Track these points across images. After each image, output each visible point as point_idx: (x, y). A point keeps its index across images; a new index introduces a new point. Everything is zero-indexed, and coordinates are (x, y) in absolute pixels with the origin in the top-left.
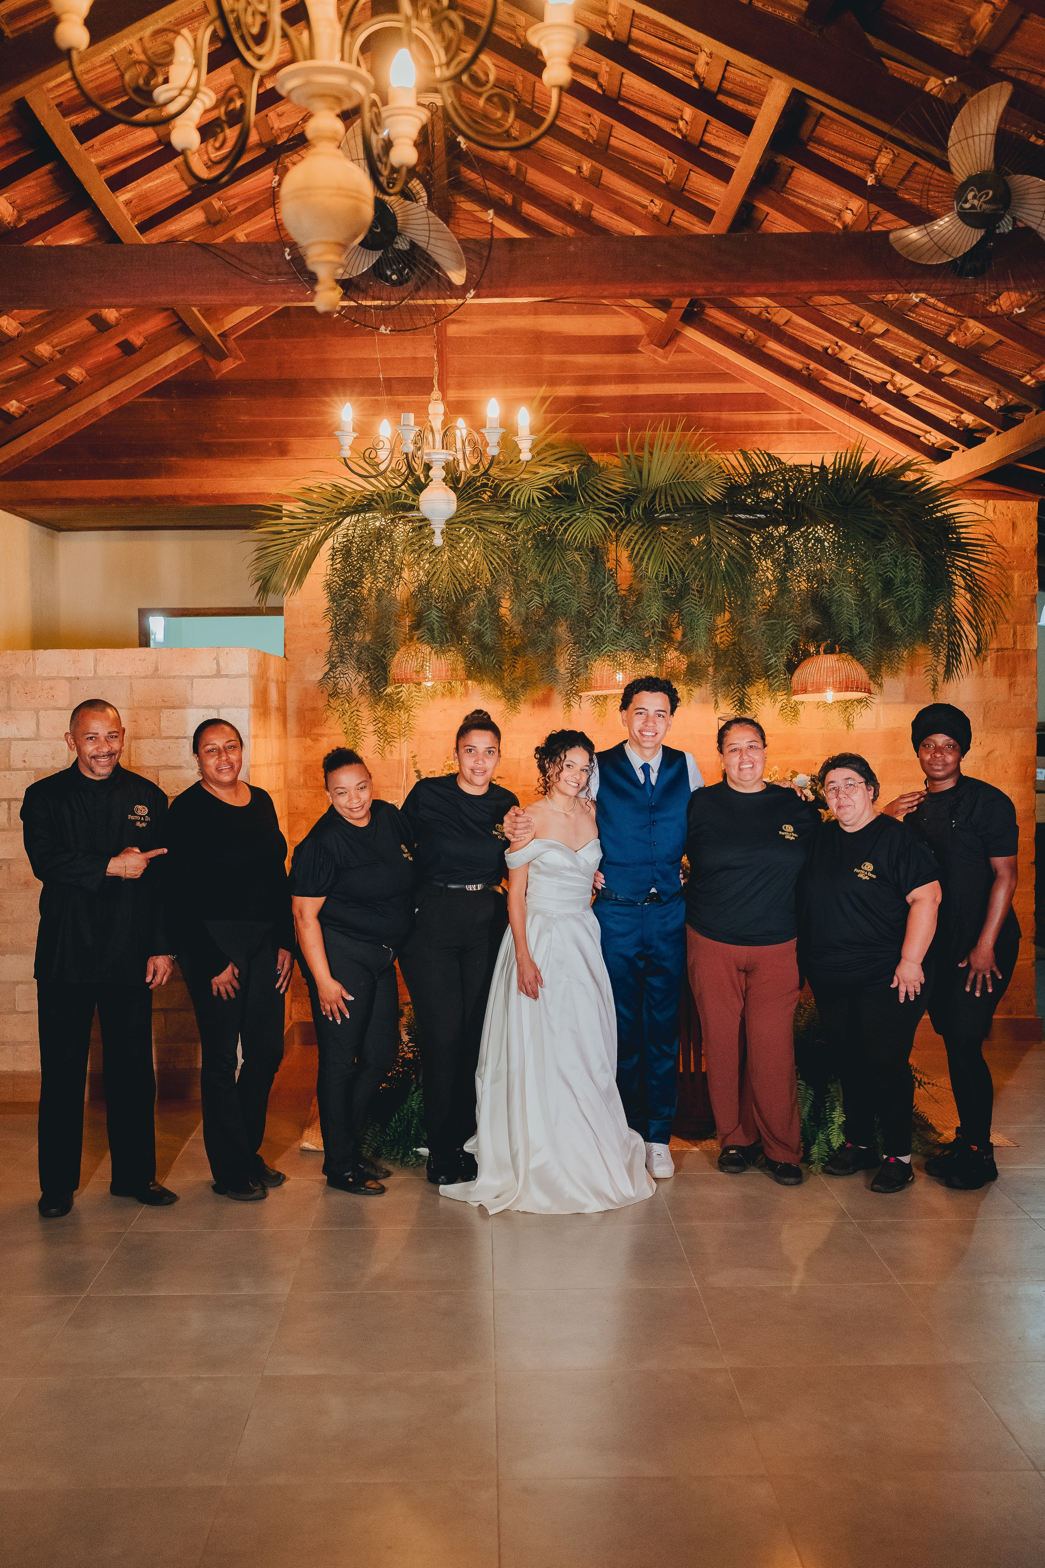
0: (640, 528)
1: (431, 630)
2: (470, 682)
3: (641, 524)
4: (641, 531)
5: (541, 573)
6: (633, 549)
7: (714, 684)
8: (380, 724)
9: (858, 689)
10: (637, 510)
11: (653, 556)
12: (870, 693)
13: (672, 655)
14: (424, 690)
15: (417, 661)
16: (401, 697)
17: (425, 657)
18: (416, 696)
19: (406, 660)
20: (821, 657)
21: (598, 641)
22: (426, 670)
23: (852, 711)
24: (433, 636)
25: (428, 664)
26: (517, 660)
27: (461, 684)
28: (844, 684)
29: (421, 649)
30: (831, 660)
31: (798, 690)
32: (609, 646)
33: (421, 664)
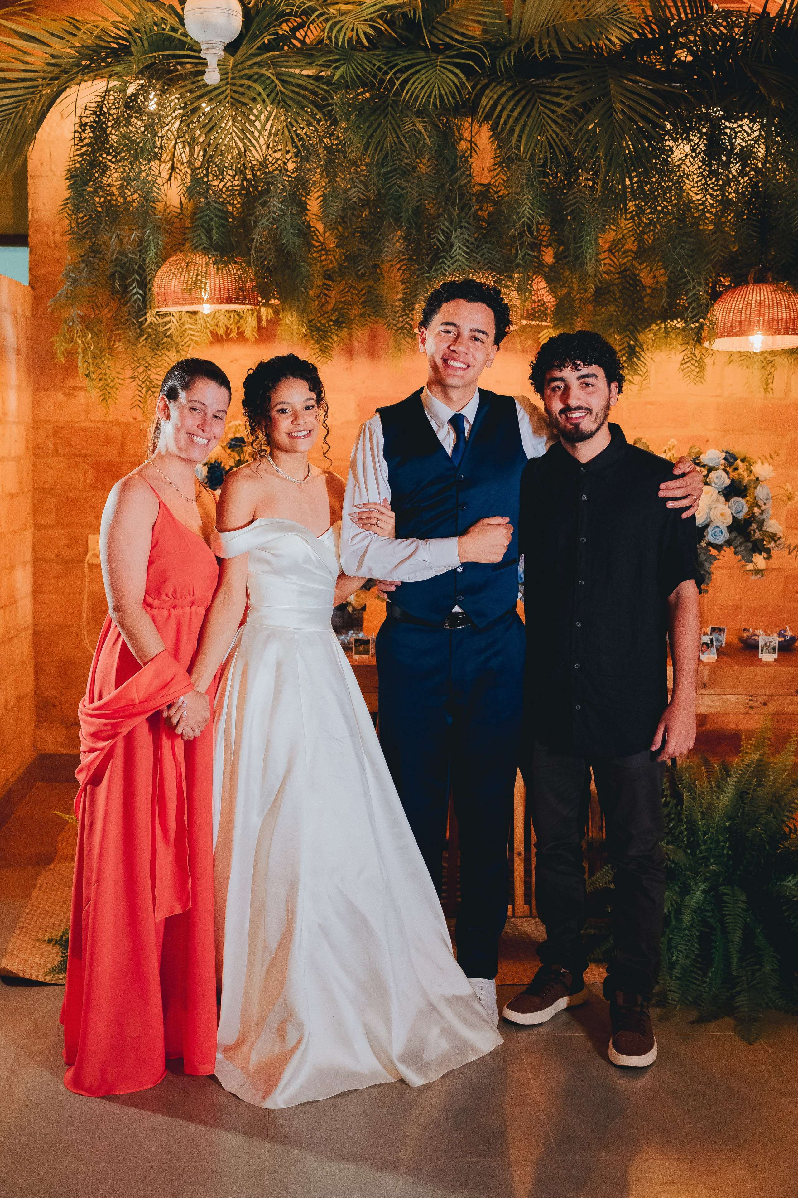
0: (508, 89)
1: (209, 231)
2: (263, 310)
3: (509, 84)
4: (510, 93)
5: (366, 149)
6: (499, 117)
8: (141, 369)
10: (507, 59)
11: (527, 129)
13: (540, 285)
14: (202, 321)
15: (188, 275)
16: (169, 329)
17: (200, 269)
18: (190, 329)
19: (173, 274)
20: (751, 287)
21: (442, 254)
22: (201, 288)
23: (776, 368)
24: (210, 238)
25: (204, 280)
26: (330, 286)
27: (253, 314)
28: (784, 324)
29: (195, 259)
30: (765, 291)
31: (718, 333)
32: (460, 260)
33: (194, 280)
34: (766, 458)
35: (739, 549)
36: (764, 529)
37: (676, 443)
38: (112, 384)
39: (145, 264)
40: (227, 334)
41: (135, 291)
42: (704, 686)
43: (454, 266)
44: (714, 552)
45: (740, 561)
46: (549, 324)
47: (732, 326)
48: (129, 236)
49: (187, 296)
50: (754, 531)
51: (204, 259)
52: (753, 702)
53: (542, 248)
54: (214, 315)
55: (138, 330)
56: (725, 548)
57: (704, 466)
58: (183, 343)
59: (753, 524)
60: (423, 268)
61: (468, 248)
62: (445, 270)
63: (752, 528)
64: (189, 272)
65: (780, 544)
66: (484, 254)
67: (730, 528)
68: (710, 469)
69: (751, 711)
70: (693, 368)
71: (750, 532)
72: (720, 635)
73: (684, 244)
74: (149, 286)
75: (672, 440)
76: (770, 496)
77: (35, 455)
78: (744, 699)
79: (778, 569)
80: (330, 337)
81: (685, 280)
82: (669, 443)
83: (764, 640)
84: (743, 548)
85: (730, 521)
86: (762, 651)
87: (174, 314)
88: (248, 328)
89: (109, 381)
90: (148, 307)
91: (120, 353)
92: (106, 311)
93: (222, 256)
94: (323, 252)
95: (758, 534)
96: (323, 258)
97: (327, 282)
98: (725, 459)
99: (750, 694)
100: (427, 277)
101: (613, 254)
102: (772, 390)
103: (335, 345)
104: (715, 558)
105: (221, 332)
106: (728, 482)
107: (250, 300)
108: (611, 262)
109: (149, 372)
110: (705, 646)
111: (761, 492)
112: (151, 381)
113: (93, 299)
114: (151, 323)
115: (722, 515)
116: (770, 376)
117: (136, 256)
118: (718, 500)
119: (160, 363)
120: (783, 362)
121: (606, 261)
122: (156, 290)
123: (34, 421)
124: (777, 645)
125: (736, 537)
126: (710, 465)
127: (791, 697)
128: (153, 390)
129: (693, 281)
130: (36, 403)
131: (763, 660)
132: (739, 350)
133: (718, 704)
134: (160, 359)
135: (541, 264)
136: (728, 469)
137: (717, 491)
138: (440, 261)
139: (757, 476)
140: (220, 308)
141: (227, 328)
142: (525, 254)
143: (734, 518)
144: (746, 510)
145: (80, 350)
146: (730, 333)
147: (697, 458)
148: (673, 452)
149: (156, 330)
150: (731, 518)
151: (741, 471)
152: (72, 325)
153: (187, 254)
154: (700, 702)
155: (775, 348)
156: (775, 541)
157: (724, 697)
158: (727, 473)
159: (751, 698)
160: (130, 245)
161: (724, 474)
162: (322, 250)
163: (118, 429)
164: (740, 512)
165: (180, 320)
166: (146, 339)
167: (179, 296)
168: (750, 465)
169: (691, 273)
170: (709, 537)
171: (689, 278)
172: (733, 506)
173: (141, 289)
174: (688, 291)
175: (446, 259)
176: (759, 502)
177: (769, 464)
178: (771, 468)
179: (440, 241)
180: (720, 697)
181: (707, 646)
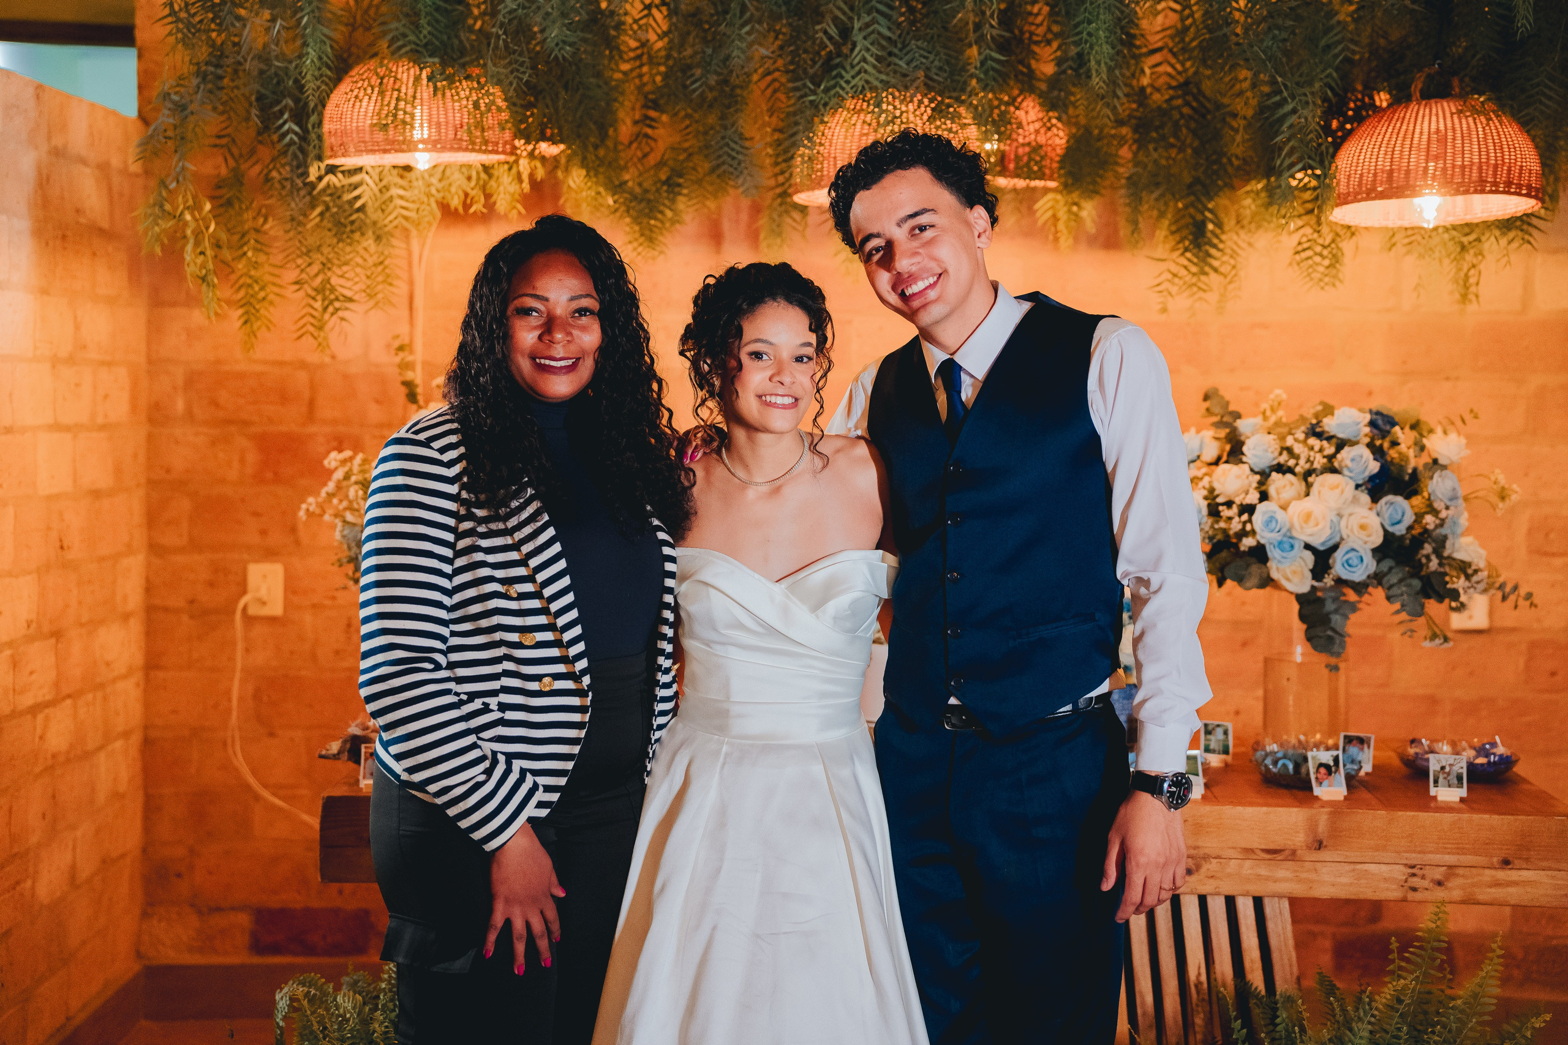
2: (523, 163)
7: (1132, 182)
8: (315, 268)
9: (1510, 187)
12: (1542, 201)
13: (1031, 114)
14: (420, 183)
15: (382, 100)
16: (358, 198)
17: (403, 90)
18: (401, 197)
19: (356, 97)
20: (1414, 106)
21: (838, 60)
22: (405, 123)
23: (1483, 256)
24: (419, 33)
25: (409, 109)
26: (652, 119)
27: (510, 169)
28: (1475, 175)
29: (396, 72)
30: (1440, 113)
31: (1348, 194)
32: (866, 72)
33: (392, 108)
34: (1453, 423)
35: (1395, 591)
36: (1446, 554)
37: (1284, 396)
38: (262, 294)
40: (466, 206)
42: (1319, 845)
43: (858, 82)
44: (1352, 596)
45: (1397, 612)
46: (1052, 184)
47: (1374, 181)
49: (380, 136)
50: (1428, 557)
51: (412, 71)
52: (1415, 879)
53: (1034, 48)
54: (442, 172)
55: (308, 198)
56: (1370, 589)
57: (1329, 438)
58: (387, 221)
59: (1426, 546)
60: (805, 85)
61: (883, 48)
62: (843, 89)
63: (1424, 552)
64: (384, 94)
65: (1478, 582)
66: (912, 60)
67: (1379, 553)
68: (1341, 445)
69: (1411, 896)
70: (1318, 259)
71: (1420, 560)
72: (1362, 749)
73: (1277, 32)
74: (313, 118)
75: (1278, 391)
76: (1461, 493)
77: (151, 420)
78: (1399, 872)
79: (1513, 630)
80: (661, 212)
81: (1278, 98)
82: (1272, 396)
83: (1439, 761)
84: (1404, 589)
85: (1378, 539)
86: (1436, 782)
87: (370, 170)
88: (502, 196)
89: (257, 288)
90: (311, 156)
91: (275, 238)
92: (247, 165)
93: (444, 64)
94: (645, 59)
95: (1434, 564)
97: (652, 114)
98: (1372, 424)
99: (1410, 863)
100: (811, 102)
101: (1174, 55)
102: (1477, 296)
103: (668, 225)
104: (1354, 608)
105: (456, 202)
106: (1374, 467)
107: (497, 143)
108: (1169, 69)
109: (329, 274)
110: (1323, 770)
111: (1438, 486)
112: (333, 290)
113: (224, 141)
114: (328, 186)
115: (1363, 527)
116: (1472, 272)
118: (1355, 500)
119: (348, 257)
120: (1492, 245)
121: (1160, 69)
122: (327, 127)
123: (150, 361)
124: (1464, 772)
125: (1391, 569)
126: (1341, 435)
127: (1493, 872)
128: (337, 304)
129: (1293, 98)
130: (154, 329)
131: (1440, 798)
132: (1399, 223)
133: (1344, 880)
134: (348, 249)
135: (1031, 74)
136: (1378, 443)
137: (1352, 485)
138: (834, 73)
139: (1435, 455)
140: (452, 160)
141: (466, 195)
142: (986, 59)
143: (1387, 535)
144: (1409, 519)
145: (189, 232)
146: (1372, 193)
147: (1319, 423)
148: (1280, 413)
149: (339, 197)
150: (1381, 533)
151: (1403, 447)
152: (176, 189)
153: (381, 62)
154: (1313, 876)
155: (1470, 218)
156: (1468, 577)
157: (1359, 866)
158: (1378, 452)
159: (1410, 871)
161: (1367, 454)
162: (642, 54)
163: (302, 376)
164: (1399, 522)
165: (381, 180)
166: (321, 214)
167: (367, 138)
168: (1422, 436)
169: (1289, 84)
170: (1339, 568)
171: (1285, 94)
172: (1387, 512)
173: (297, 124)
174: (1285, 117)
175: (844, 68)
176: (1438, 505)
177: (1459, 434)
178: (1463, 441)
179: (830, 38)
180: (1352, 866)
181: (1329, 769)
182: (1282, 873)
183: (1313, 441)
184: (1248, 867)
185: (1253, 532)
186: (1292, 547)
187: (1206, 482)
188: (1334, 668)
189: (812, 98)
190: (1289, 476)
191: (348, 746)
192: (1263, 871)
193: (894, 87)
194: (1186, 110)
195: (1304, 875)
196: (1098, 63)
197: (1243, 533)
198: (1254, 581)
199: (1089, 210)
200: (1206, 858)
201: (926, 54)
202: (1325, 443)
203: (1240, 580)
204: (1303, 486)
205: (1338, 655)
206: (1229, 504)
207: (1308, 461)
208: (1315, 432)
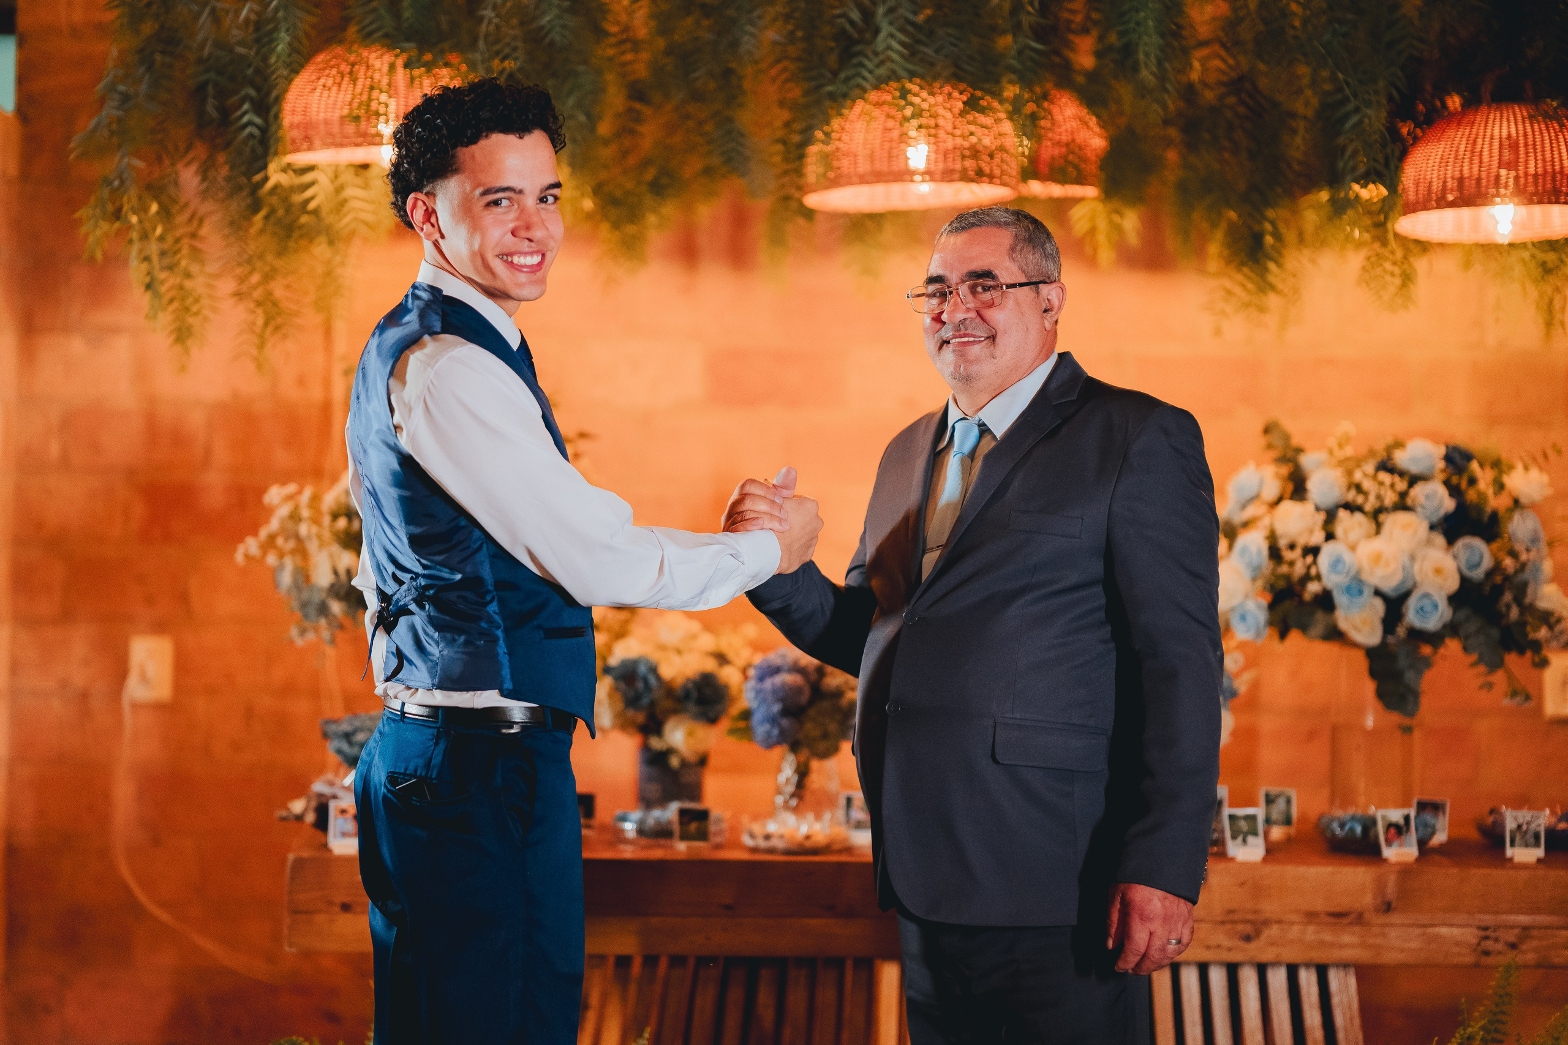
13: (1069, 110)
16: (312, 198)
17: (377, 77)
18: (356, 198)
19: (324, 86)
20: (1484, 109)
21: (858, 48)
22: (378, 114)
24: (397, 16)
28: (1549, 186)
29: (368, 58)
30: (1512, 118)
31: (1418, 202)
32: (892, 61)
33: (365, 97)
34: (1534, 459)
35: (1472, 641)
36: (1527, 602)
37: (1353, 430)
38: (195, 308)
39: (268, 66)
41: (245, 119)
42: (1387, 908)
43: (882, 71)
44: (1426, 650)
45: (1474, 664)
46: (1090, 191)
47: (1444, 188)
48: (237, 13)
49: (350, 128)
50: (1508, 607)
51: (386, 57)
52: (1488, 942)
53: (1072, 37)
55: (250, 200)
56: (1446, 640)
57: (1402, 474)
58: (341, 225)
59: (1506, 594)
60: (821, 75)
61: (910, 35)
62: (864, 78)
63: (1504, 600)
64: (354, 81)
65: (1561, 632)
66: (943, 48)
67: (1454, 600)
68: (1414, 480)
69: (1484, 960)
70: (1388, 278)
71: (1499, 609)
72: (1437, 816)
73: (1337, 26)
74: (274, 110)
75: (1346, 426)
76: (1543, 536)
78: (1469, 935)
80: (643, 217)
81: (1339, 96)
82: (1339, 431)
83: (1516, 819)
84: (1482, 639)
85: (1453, 584)
86: (1512, 844)
87: (324, 167)
89: (191, 301)
90: (272, 150)
91: (212, 244)
93: (422, 51)
94: (628, 46)
95: (1514, 613)
96: (629, 57)
97: (636, 105)
98: (1448, 458)
99: (1483, 924)
100: (829, 92)
101: (1227, 49)
104: (1427, 663)
106: (1449, 504)
108: (1221, 64)
109: (272, 284)
110: (1392, 831)
111: (1520, 527)
112: (275, 304)
113: (160, 136)
114: (277, 186)
115: (1438, 571)
116: (1557, 298)
117: (250, 49)
118: (1429, 543)
121: (1211, 63)
122: (288, 118)
123: (21, 399)
124: (1543, 830)
125: (1468, 617)
126: (1414, 469)
128: (280, 319)
129: (1355, 96)
131: (1516, 859)
132: (1474, 238)
133: (1414, 945)
134: (295, 257)
135: (1067, 69)
136: (1455, 480)
137: (1426, 524)
138: (855, 61)
139: (1515, 494)
142: (1022, 47)
143: (1464, 580)
144: (1487, 563)
145: (135, 236)
146: (1442, 203)
147: (1389, 457)
148: (1348, 448)
149: (287, 199)
150: (1458, 578)
151: (1481, 486)
152: (118, 187)
153: (350, 49)
154: (1380, 941)
155: (1550, 234)
156: (1551, 627)
157: (1430, 930)
158: (1454, 491)
159: (1483, 933)
160: (238, 28)
161: (1442, 491)
164: (1476, 566)
165: (336, 177)
166: (267, 218)
167: (336, 129)
168: (1501, 472)
169: (1350, 80)
170: (1412, 616)
171: (1347, 91)
172: (1463, 556)
173: (258, 114)
174: (1346, 117)
175: (867, 57)
176: (1519, 547)
177: (1541, 469)
178: (1545, 478)
179: (852, 23)
180: (1422, 930)
181: (1398, 830)
182: (1347, 939)
183: (1384, 477)
184: (1311, 933)
185: (1318, 577)
186: (1361, 592)
187: (1266, 521)
188: (1407, 730)
189: (830, 88)
190: (1358, 517)
191: (313, 804)
192: (1328, 937)
193: (922, 77)
194: (1241, 110)
195: (1372, 941)
196: (1147, 55)
197: (1307, 578)
198: (1318, 628)
199: (1131, 221)
200: (1267, 923)
201: (955, 41)
202: (1397, 479)
203: (1304, 628)
204: (1374, 526)
205: (1411, 714)
206: (1292, 547)
207: (1379, 497)
208: (1386, 466)
